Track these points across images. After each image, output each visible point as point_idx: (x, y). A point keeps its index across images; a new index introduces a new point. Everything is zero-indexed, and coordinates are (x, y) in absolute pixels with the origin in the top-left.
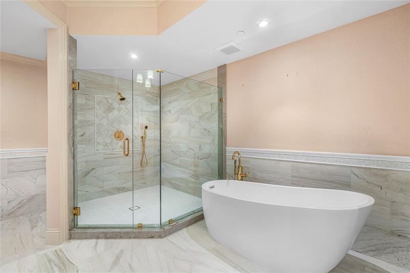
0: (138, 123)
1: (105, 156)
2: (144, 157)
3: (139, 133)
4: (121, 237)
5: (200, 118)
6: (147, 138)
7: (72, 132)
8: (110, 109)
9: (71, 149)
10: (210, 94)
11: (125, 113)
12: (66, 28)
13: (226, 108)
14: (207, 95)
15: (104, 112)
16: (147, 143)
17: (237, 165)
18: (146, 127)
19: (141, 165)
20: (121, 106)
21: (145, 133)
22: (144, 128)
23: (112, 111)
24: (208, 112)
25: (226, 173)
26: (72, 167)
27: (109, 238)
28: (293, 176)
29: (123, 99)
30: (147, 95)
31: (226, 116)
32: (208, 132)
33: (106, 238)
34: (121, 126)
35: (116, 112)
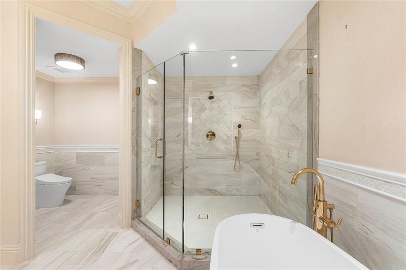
0: (232, 121)
1: (197, 156)
2: (238, 160)
3: (232, 132)
6: (242, 139)
7: (135, 133)
8: (203, 109)
9: (133, 148)
11: (217, 112)
12: (130, 43)
15: (197, 113)
16: (241, 144)
18: (240, 126)
19: (235, 169)
20: (213, 105)
21: (239, 133)
23: (204, 111)
26: (136, 164)
29: (211, 98)
30: (243, 88)
32: (296, 129)
34: (212, 126)
35: (207, 112)
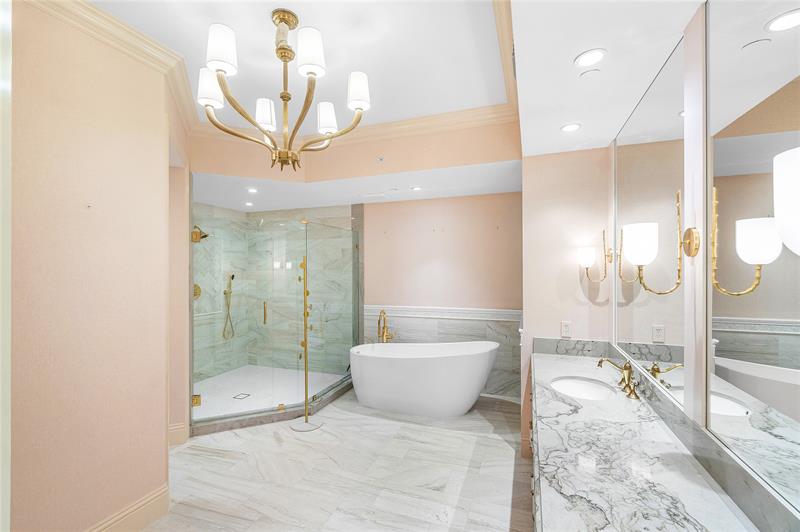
2: (229, 323)
3: (221, 286)
4: (262, 423)
5: (325, 268)
6: (232, 294)
10: (340, 237)
13: (363, 257)
14: (335, 237)
17: (382, 325)
18: (233, 277)
21: (230, 286)
22: (228, 278)
24: (336, 261)
25: (363, 337)
27: (245, 427)
28: (440, 334)
31: (363, 268)
32: (337, 285)
33: (242, 427)
